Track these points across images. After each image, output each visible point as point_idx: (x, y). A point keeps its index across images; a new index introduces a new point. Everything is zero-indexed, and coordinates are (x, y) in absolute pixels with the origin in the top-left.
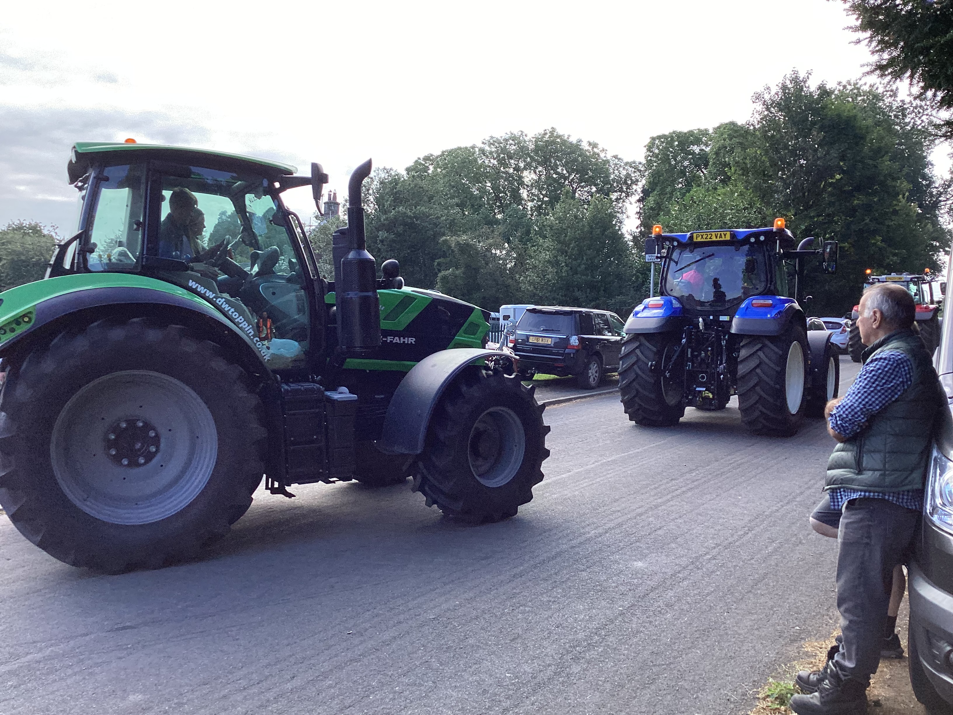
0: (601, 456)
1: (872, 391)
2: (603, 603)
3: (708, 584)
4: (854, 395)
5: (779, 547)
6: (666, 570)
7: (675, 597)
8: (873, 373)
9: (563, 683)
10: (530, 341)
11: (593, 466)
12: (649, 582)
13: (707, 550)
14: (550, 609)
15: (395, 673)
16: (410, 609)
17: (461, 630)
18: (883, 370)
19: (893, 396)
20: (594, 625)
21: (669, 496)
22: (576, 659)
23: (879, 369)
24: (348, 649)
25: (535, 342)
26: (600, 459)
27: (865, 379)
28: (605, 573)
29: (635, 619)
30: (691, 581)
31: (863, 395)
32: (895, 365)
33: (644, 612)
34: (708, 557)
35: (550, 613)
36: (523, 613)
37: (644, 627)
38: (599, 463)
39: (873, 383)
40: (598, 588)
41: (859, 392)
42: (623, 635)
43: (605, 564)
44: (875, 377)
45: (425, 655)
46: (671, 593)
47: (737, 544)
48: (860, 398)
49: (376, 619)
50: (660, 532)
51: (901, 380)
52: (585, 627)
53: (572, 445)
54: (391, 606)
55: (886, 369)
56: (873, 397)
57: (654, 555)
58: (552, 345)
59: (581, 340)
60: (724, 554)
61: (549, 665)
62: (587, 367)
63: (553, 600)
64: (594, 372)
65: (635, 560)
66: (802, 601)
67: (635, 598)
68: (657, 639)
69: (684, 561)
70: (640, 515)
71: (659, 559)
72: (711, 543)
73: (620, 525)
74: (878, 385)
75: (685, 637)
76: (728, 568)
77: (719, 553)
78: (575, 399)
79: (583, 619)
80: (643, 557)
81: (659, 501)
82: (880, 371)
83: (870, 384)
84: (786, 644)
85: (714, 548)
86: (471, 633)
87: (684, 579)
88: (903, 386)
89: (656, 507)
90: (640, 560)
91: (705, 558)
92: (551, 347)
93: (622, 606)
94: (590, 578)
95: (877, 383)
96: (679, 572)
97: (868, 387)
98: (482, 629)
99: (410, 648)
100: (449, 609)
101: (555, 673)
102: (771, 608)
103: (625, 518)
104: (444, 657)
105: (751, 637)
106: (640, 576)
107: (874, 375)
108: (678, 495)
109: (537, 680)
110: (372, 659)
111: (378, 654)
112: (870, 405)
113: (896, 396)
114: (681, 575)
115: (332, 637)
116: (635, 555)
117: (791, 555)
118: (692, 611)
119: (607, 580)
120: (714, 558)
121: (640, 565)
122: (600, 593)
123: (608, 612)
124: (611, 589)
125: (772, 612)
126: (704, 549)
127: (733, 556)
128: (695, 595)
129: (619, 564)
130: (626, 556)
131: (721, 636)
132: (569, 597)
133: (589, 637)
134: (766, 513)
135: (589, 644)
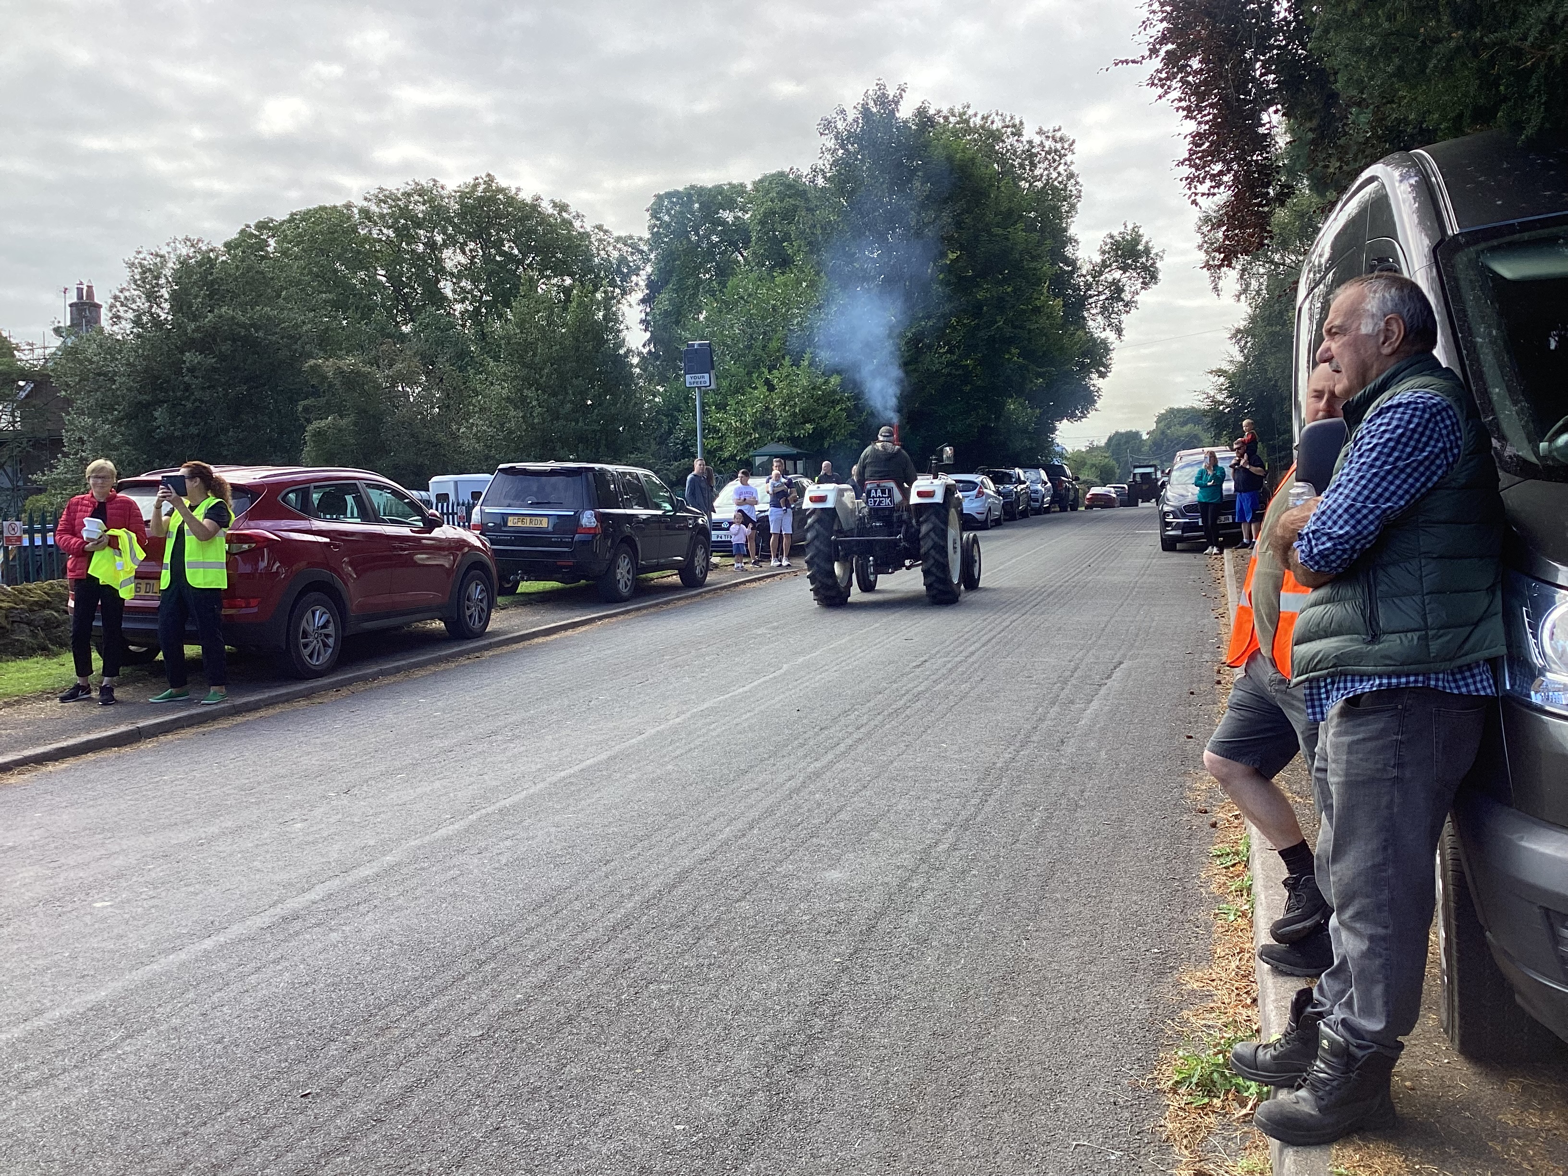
0: (685, 703)
1: (1389, 472)
2: (803, 955)
3: (968, 894)
4: (1351, 485)
5: (1048, 817)
6: (886, 880)
7: (923, 924)
8: (1387, 436)
9: (794, 1124)
10: (510, 524)
11: (678, 720)
12: (866, 904)
14: (707, 980)
15: (435, 1164)
16: (424, 1025)
17: (546, 1050)
18: (1406, 429)
19: (1429, 479)
20: (804, 998)
21: (830, 756)
22: (799, 1070)
23: (1397, 427)
24: (312, 1130)
25: (520, 524)
26: (684, 708)
27: (1372, 450)
28: (782, 898)
31: (1370, 481)
32: (1427, 416)
34: (941, 847)
35: (710, 988)
36: (660, 996)
37: (896, 987)
38: (688, 714)
39: (1389, 455)
40: (780, 927)
41: (1362, 477)
42: (865, 1009)
43: (775, 883)
44: (1391, 444)
45: (488, 1116)
46: (914, 919)
47: (979, 819)
48: (1365, 487)
49: (356, 1056)
50: (843, 816)
51: (1440, 445)
52: (789, 1004)
53: (626, 690)
54: (380, 1024)
55: (1412, 426)
56: (1391, 483)
57: (851, 856)
58: (550, 529)
59: (601, 518)
60: (967, 839)
61: (752, 1092)
62: (613, 565)
63: (706, 962)
64: (625, 573)
65: (824, 869)
67: (855, 936)
68: (929, 1007)
69: (907, 860)
70: (797, 791)
71: (864, 862)
72: (935, 823)
73: (770, 812)
74: (1398, 459)
75: (977, 996)
76: (986, 862)
77: (958, 840)
78: (600, 618)
79: (779, 989)
80: (835, 862)
81: (818, 765)
82: (1400, 431)
83: (1383, 458)
84: (1152, 983)
85: (945, 831)
86: (570, 1054)
87: (923, 890)
88: (1446, 458)
89: (817, 774)
90: (832, 867)
91: (938, 850)
92: (548, 533)
93: (838, 954)
94: (759, 912)
95: (1396, 454)
96: (909, 879)
97: (1378, 463)
98: (589, 1040)
99: (450, 1106)
100: (506, 1012)
101: (771, 1106)
102: (1094, 921)
103: (771, 800)
104: (532, 1113)
105: (1089, 979)
106: (844, 896)
107: (1389, 440)
108: (844, 753)
109: (740, 1129)
110: (374, 1143)
111: (384, 1129)
112: (1388, 500)
113: (1435, 478)
114: (915, 885)
115: (267, 1110)
116: (820, 861)
117: (1075, 827)
118: (966, 944)
119: (791, 910)
120: (954, 847)
121: (834, 875)
122: (788, 936)
123: (818, 969)
124: (805, 927)
125: (1098, 929)
126: (929, 835)
127: (983, 841)
128: (956, 915)
129: (798, 878)
130: (805, 865)
131: (1038, 982)
132: (734, 953)
133: (804, 1022)
134: (999, 765)
135: (810, 1037)
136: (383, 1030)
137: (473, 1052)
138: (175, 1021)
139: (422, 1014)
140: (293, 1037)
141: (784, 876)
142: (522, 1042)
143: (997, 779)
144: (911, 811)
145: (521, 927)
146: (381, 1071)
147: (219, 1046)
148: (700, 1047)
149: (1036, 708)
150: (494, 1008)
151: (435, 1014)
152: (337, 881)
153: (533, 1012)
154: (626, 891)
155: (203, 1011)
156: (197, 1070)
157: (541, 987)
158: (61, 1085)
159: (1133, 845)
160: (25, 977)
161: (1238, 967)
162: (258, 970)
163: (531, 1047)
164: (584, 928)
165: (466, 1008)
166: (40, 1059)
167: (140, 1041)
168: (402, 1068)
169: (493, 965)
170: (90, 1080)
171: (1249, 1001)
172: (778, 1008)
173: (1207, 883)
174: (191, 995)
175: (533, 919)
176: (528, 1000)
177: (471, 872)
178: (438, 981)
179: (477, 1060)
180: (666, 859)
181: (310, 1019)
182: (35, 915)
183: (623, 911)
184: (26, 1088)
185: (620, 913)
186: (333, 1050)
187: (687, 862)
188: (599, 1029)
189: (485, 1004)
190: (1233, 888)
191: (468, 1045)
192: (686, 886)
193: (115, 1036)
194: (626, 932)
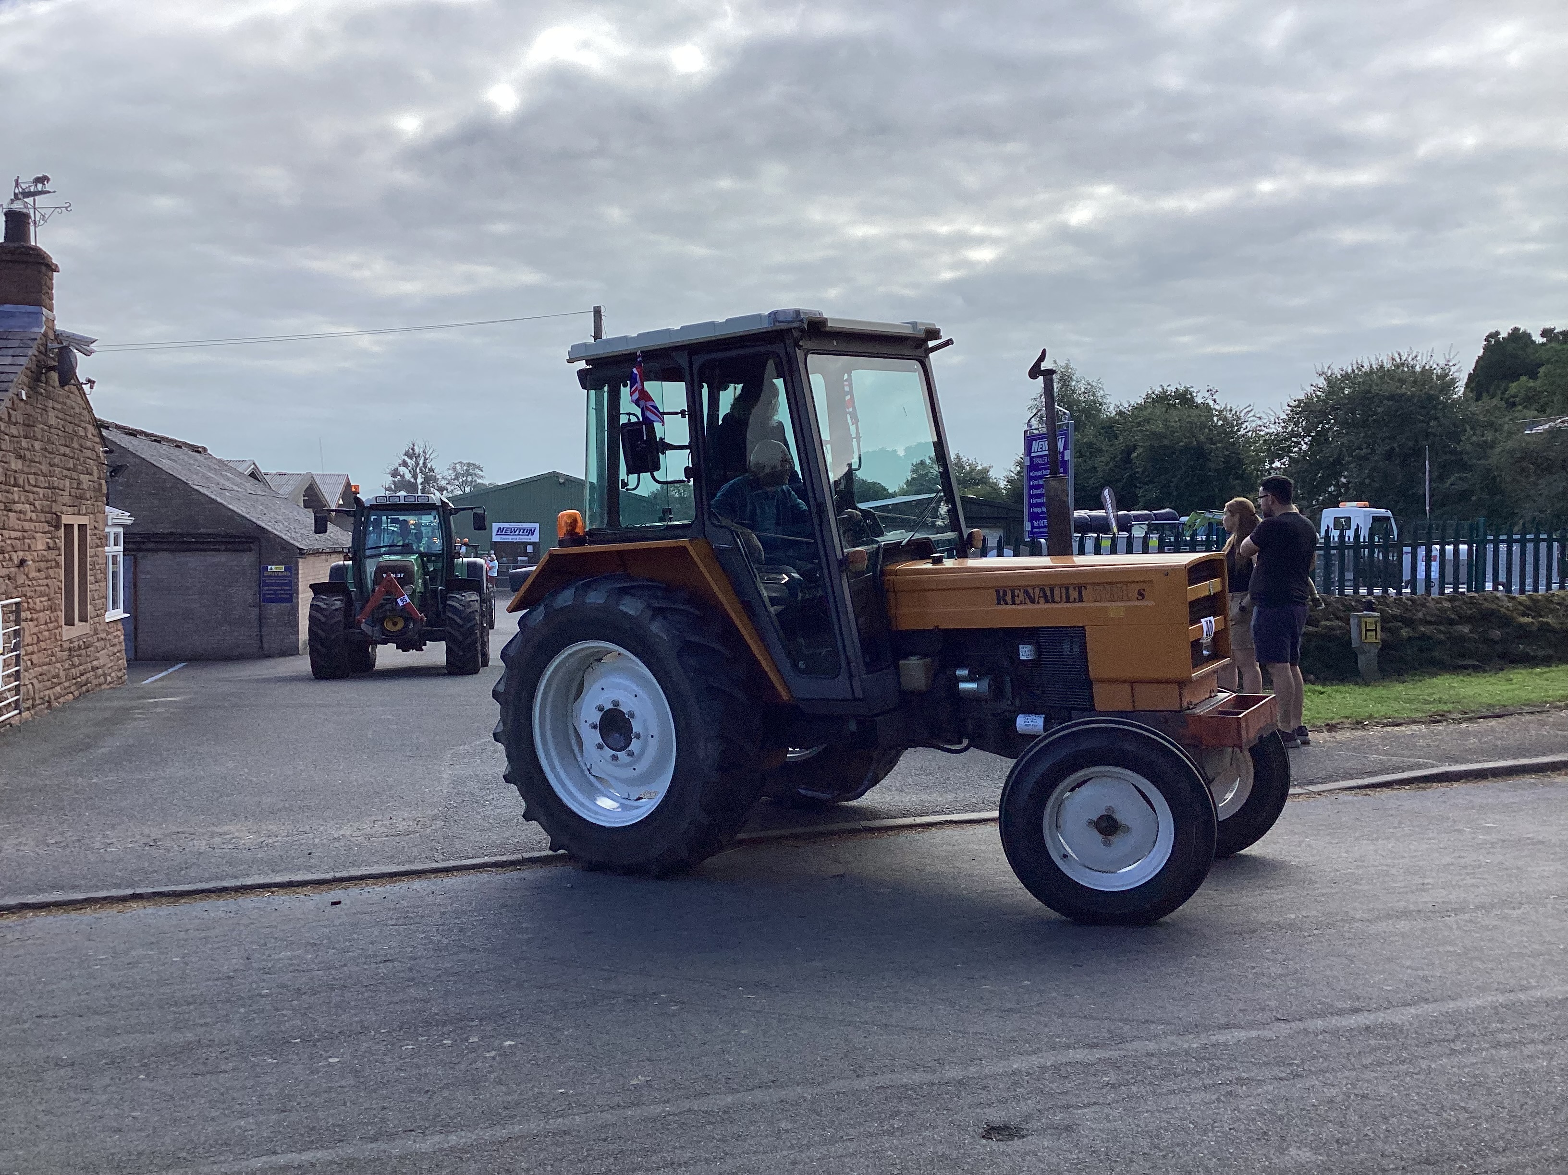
166: (1514, 1025)
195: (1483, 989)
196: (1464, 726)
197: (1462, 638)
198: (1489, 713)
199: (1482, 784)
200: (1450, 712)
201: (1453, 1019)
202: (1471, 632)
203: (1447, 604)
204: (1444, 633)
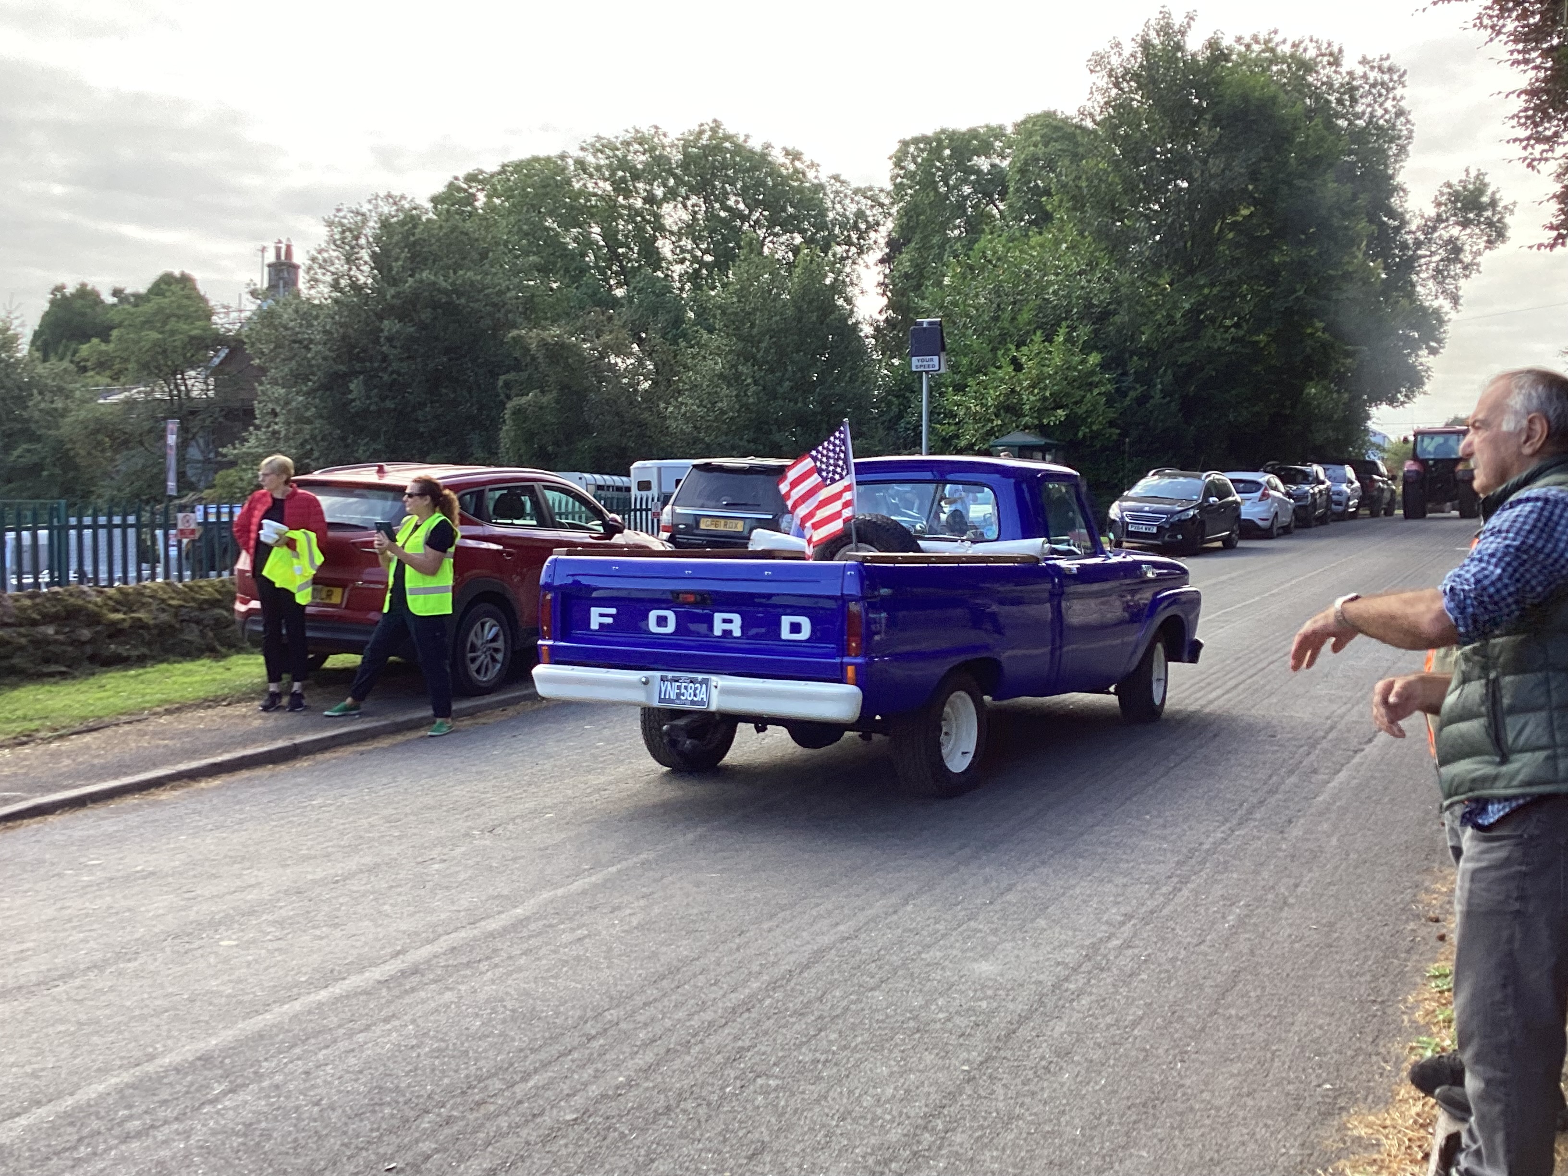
2: (929, 1058)
3: (1130, 1002)
5: (1247, 916)
6: (1041, 977)
7: (1070, 1033)
10: (702, 526)
12: (1011, 1006)
13: (1112, 930)
14: (819, 1078)
16: (520, 1102)
17: (637, 1142)
20: (918, 1108)
25: (712, 528)
28: (920, 991)
29: (1000, 1091)
30: (1093, 997)
33: (1015, 1072)
34: (1116, 942)
35: (822, 1086)
36: (765, 1092)
37: (1022, 1105)
40: (912, 1024)
42: (982, 1127)
43: (917, 971)
46: (1060, 1027)
47: (1165, 912)
49: (447, 1131)
52: (900, 1114)
54: (477, 1098)
57: (1008, 946)
60: (1145, 935)
63: (823, 1058)
65: (975, 960)
66: (1321, 1027)
67: (990, 1041)
68: (1053, 1132)
69: (1071, 955)
71: (1022, 954)
72: (1113, 913)
75: (1110, 1123)
76: (1160, 965)
77: (1135, 935)
79: (894, 1096)
80: (988, 951)
84: (1314, 1124)
85: (1123, 923)
86: (660, 1148)
87: (1080, 993)
90: (984, 957)
91: (1110, 945)
93: (966, 1061)
94: (892, 1004)
96: (1067, 979)
98: (681, 1136)
100: (604, 1096)
102: (1266, 1046)
105: (1241, 1114)
106: (990, 992)
114: (1072, 986)
116: (973, 949)
117: (1275, 930)
118: (1112, 1062)
119: (926, 1006)
120: (1128, 945)
121: (985, 968)
122: (917, 1036)
123: (941, 1076)
124: (938, 1026)
125: (1269, 1055)
126: (1104, 928)
127: (1163, 939)
128: (1109, 1027)
129: (943, 969)
130: (955, 952)
131: (1182, 1114)
132: (855, 1050)
133: (912, 1137)
134: (1206, 847)
135: (915, 1154)
136: (479, 1104)
137: (563, 1137)
138: (278, 1078)
139: (520, 1090)
140: (389, 1104)
141: (928, 965)
142: (615, 1130)
143: (1199, 863)
144: (1090, 896)
145: (639, 1000)
146: (468, 1149)
147: (316, 1109)
148: (795, 1154)
149: (1270, 777)
150: (594, 1090)
151: (533, 1091)
152: (463, 934)
153: (631, 1099)
154: (755, 968)
155: (306, 1068)
156: (290, 1133)
157: (648, 1070)
158: (160, 1137)
159: (1337, 957)
160: (143, 1018)
161: (1418, 1115)
162: (367, 1028)
163: (623, 1136)
164: (703, 1007)
165: (566, 1088)
166: (144, 1107)
167: (241, 1096)
168: (490, 1149)
169: (602, 1041)
170: (187, 1134)
171: (1420, 1155)
172: (888, 1117)
173: (1412, 1009)
174: (297, 1051)
175: (652, 992)
176: (629, 1084)
177: (599, 933)
178: (543, 1055)
179: (566, 1146)
180: (804, 934)
181: (409, 1085)
182: (163, 950)
183: (747, 991)
184: (127, 1138)
185: (742, 994)
186: (426, 1123)
187: (826, 940)
188: (695, 1123)
189: (586, 1085)
190: (1441, 1017)
191: (559, 1129)
192: (819, 968)
193: (218, 1089)
194: (746, 1015)
195: (104, 1071)
196: (54, 745)
197: (46, 641)
198: (82, 728)
199: (80, 813)
200: (37, 730)
201: (71, 1118)
202: (57, 633)
203: (27, 602)
204: (24, 636)
